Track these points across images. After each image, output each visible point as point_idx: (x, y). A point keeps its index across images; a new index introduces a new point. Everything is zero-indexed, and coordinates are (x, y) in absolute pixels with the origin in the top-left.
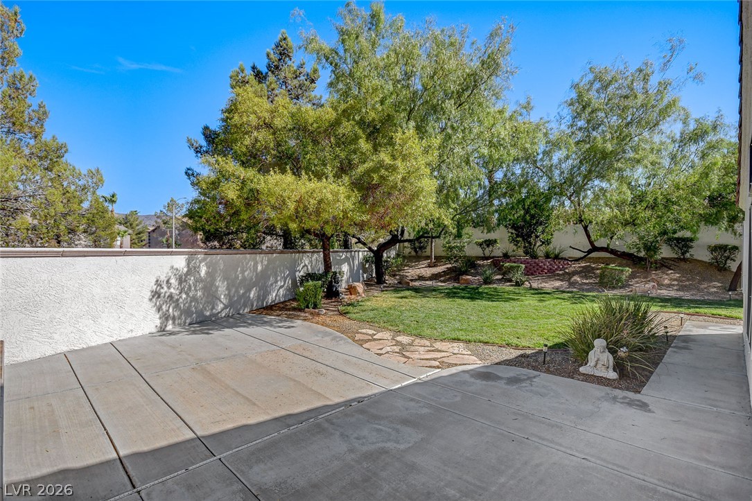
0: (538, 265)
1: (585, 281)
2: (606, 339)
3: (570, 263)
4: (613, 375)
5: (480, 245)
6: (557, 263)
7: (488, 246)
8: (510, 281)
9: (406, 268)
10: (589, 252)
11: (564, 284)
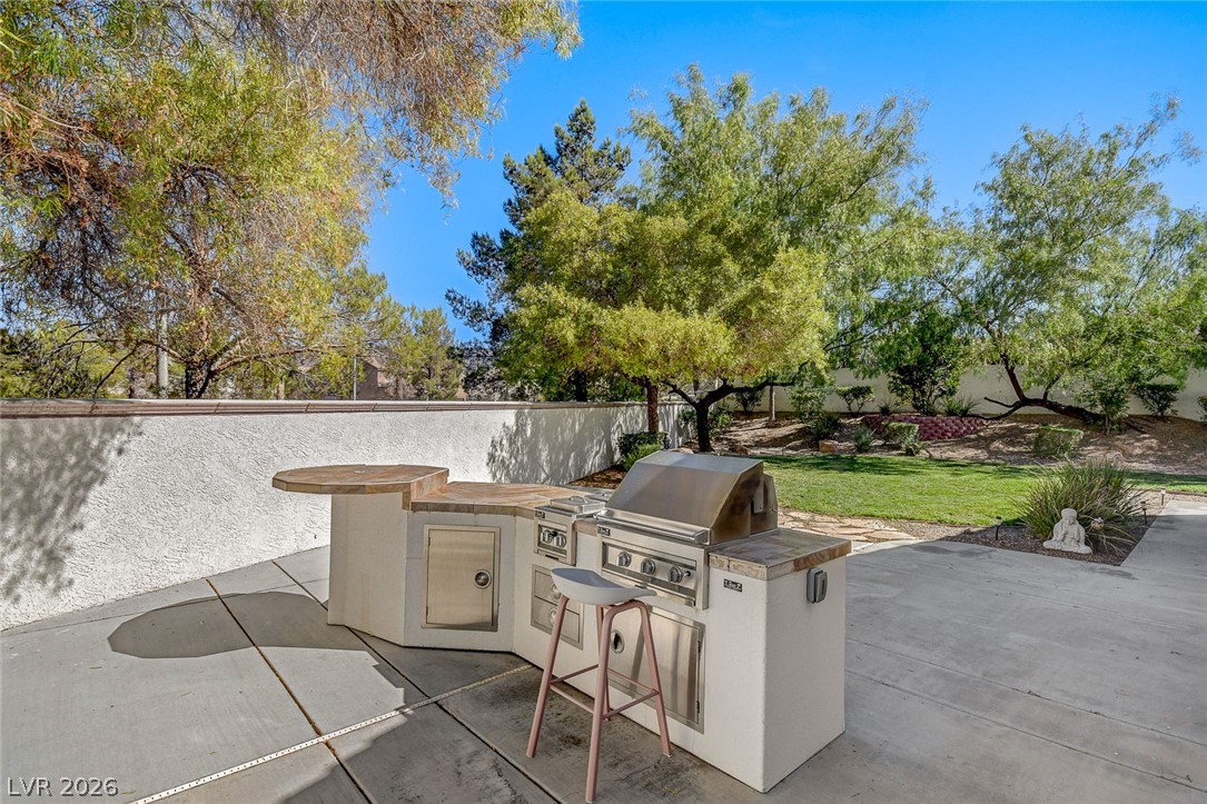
0: (936, 425)
1: (1011, 449)
2: (1075, 508)
3: (985, 422)
4: (1085, 549)
5: (845, 395)
6: (966, 422)
7: (856, 396)
8: (897, 447)
9: (732, 429)
10: (1017, 406)
11: (982, 455)
